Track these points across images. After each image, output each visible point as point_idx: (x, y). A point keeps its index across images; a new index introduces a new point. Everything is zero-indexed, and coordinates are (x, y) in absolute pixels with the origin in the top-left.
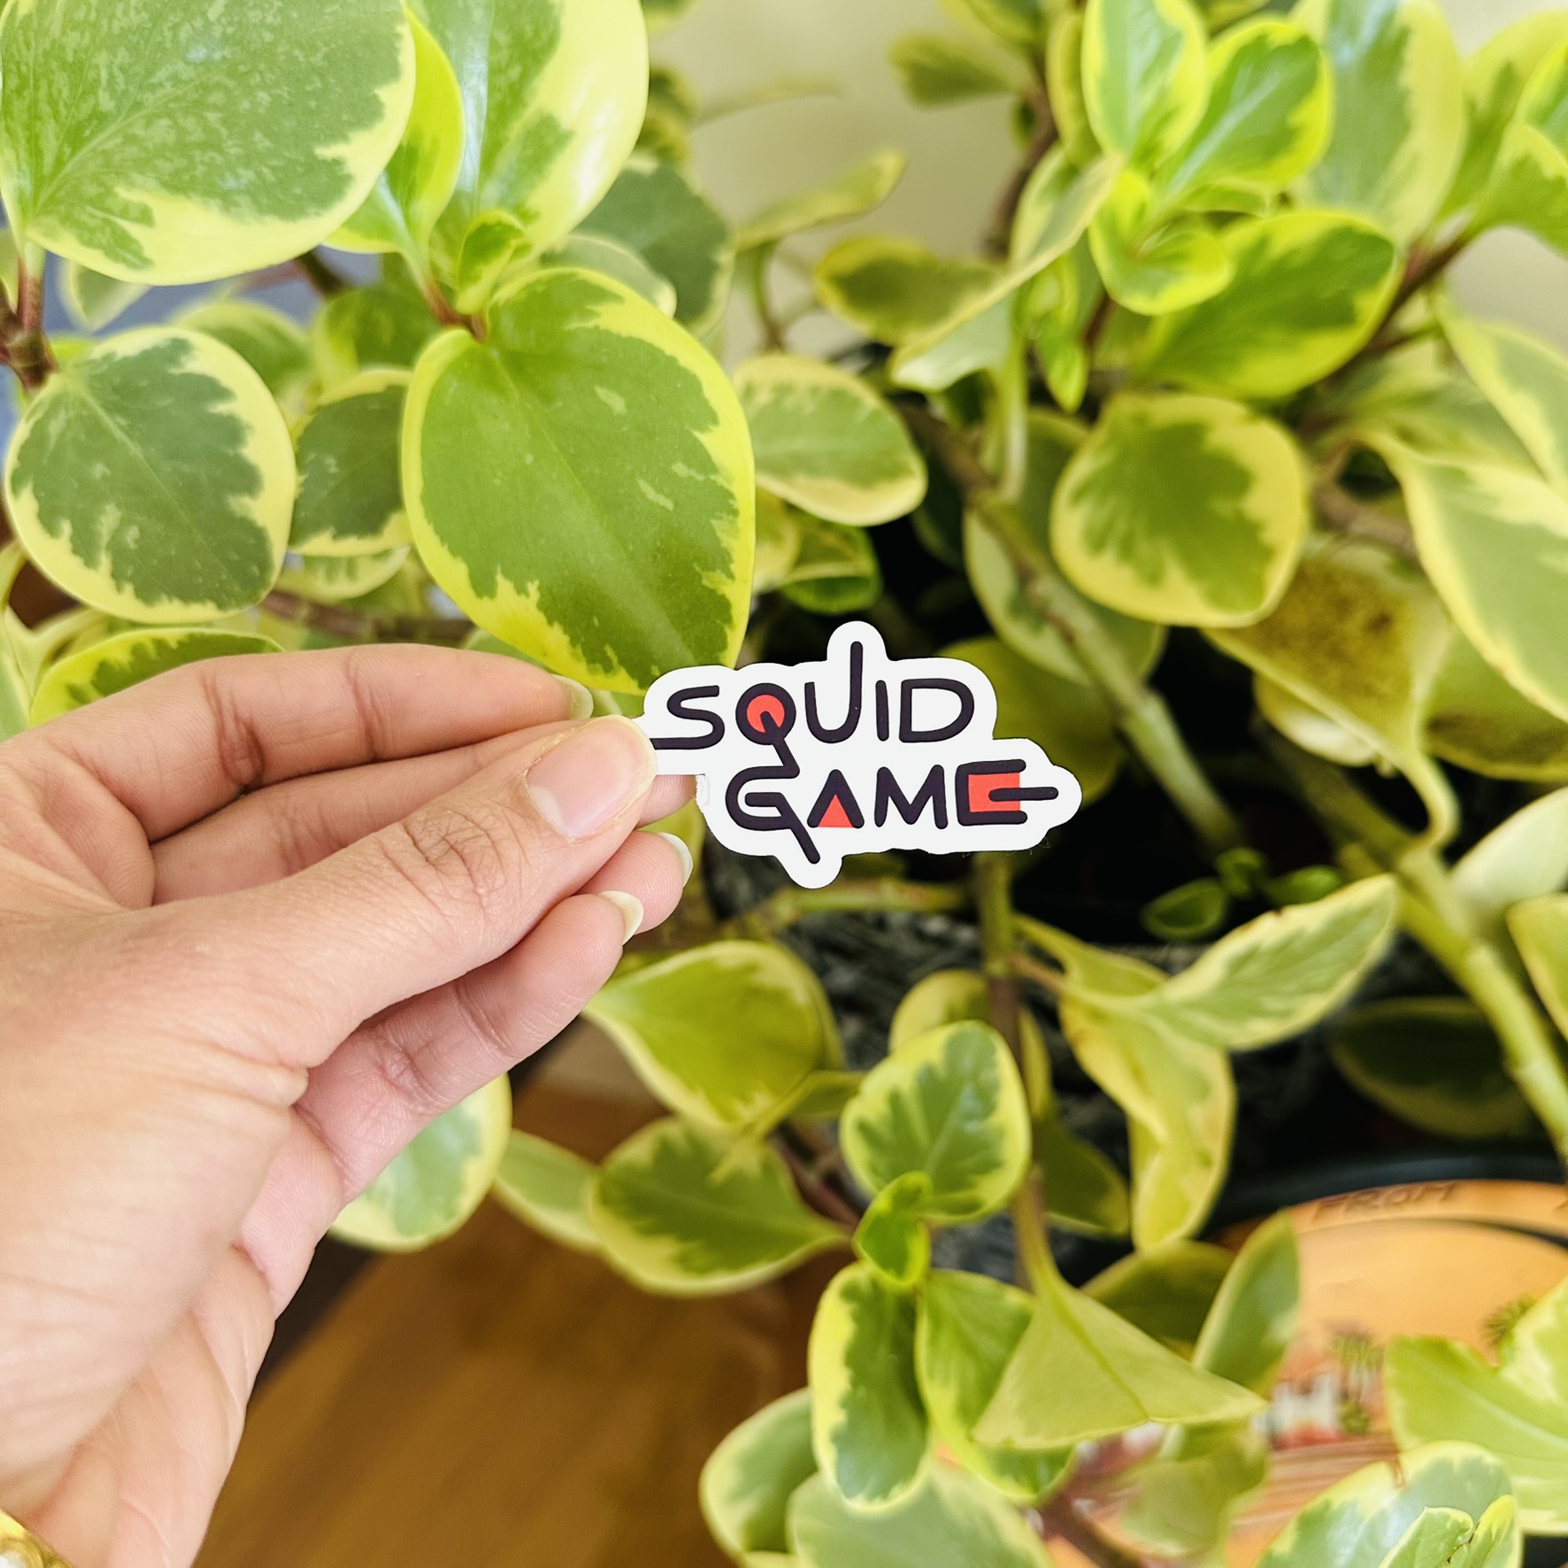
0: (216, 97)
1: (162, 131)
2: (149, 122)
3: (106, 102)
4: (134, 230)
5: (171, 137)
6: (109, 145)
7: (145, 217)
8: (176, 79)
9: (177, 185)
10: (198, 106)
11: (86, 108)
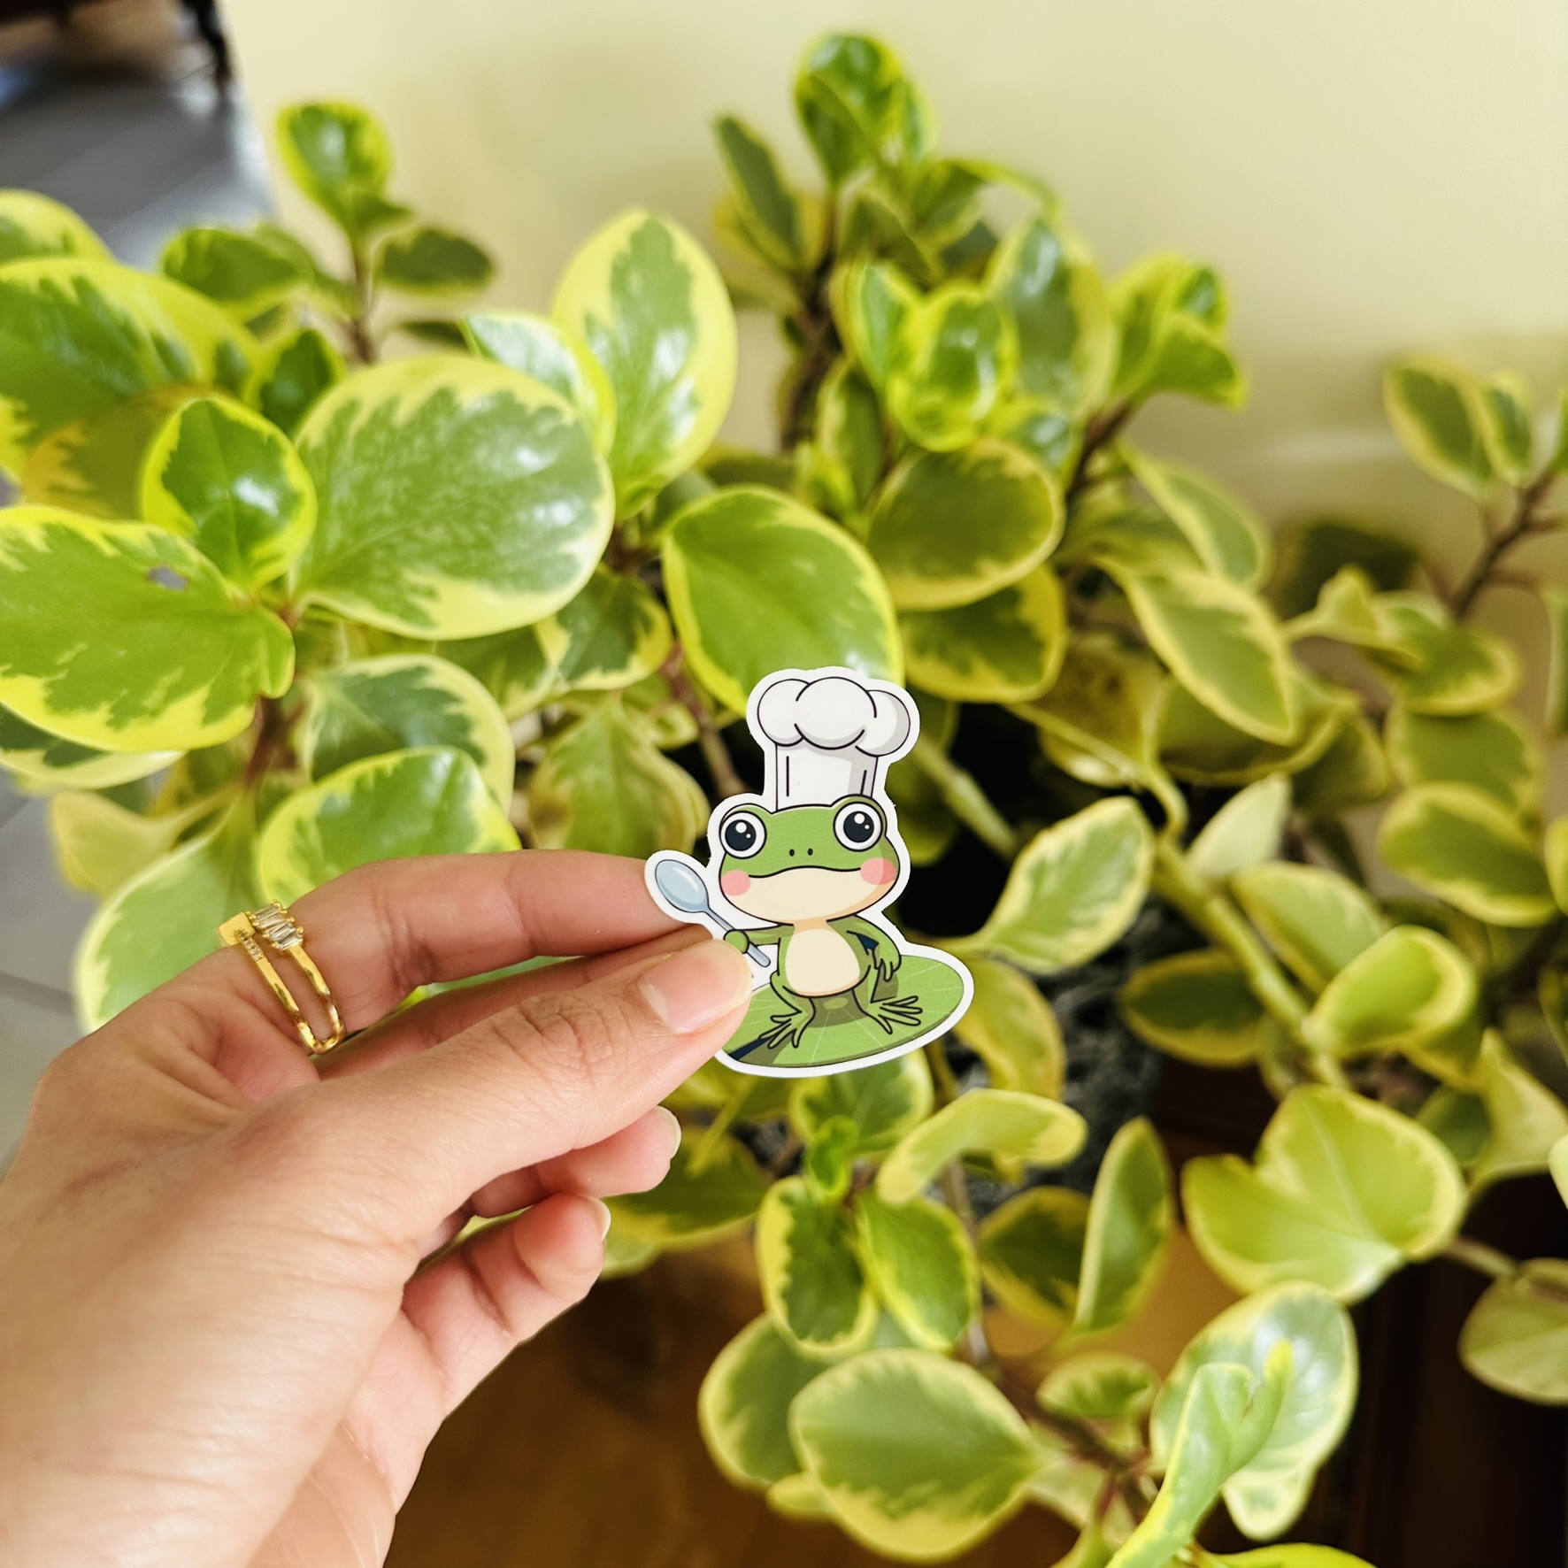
0: (482, 513)
1: (438, 534)
2: (428, 525)
3: (387, 510)
4: (424, 604)
5: (449, 540)
6: (396, 540)
7: (431, 593)
8: (448, 499)
9: (457, 571)
10: (468, 519)
11: (370, 513)
